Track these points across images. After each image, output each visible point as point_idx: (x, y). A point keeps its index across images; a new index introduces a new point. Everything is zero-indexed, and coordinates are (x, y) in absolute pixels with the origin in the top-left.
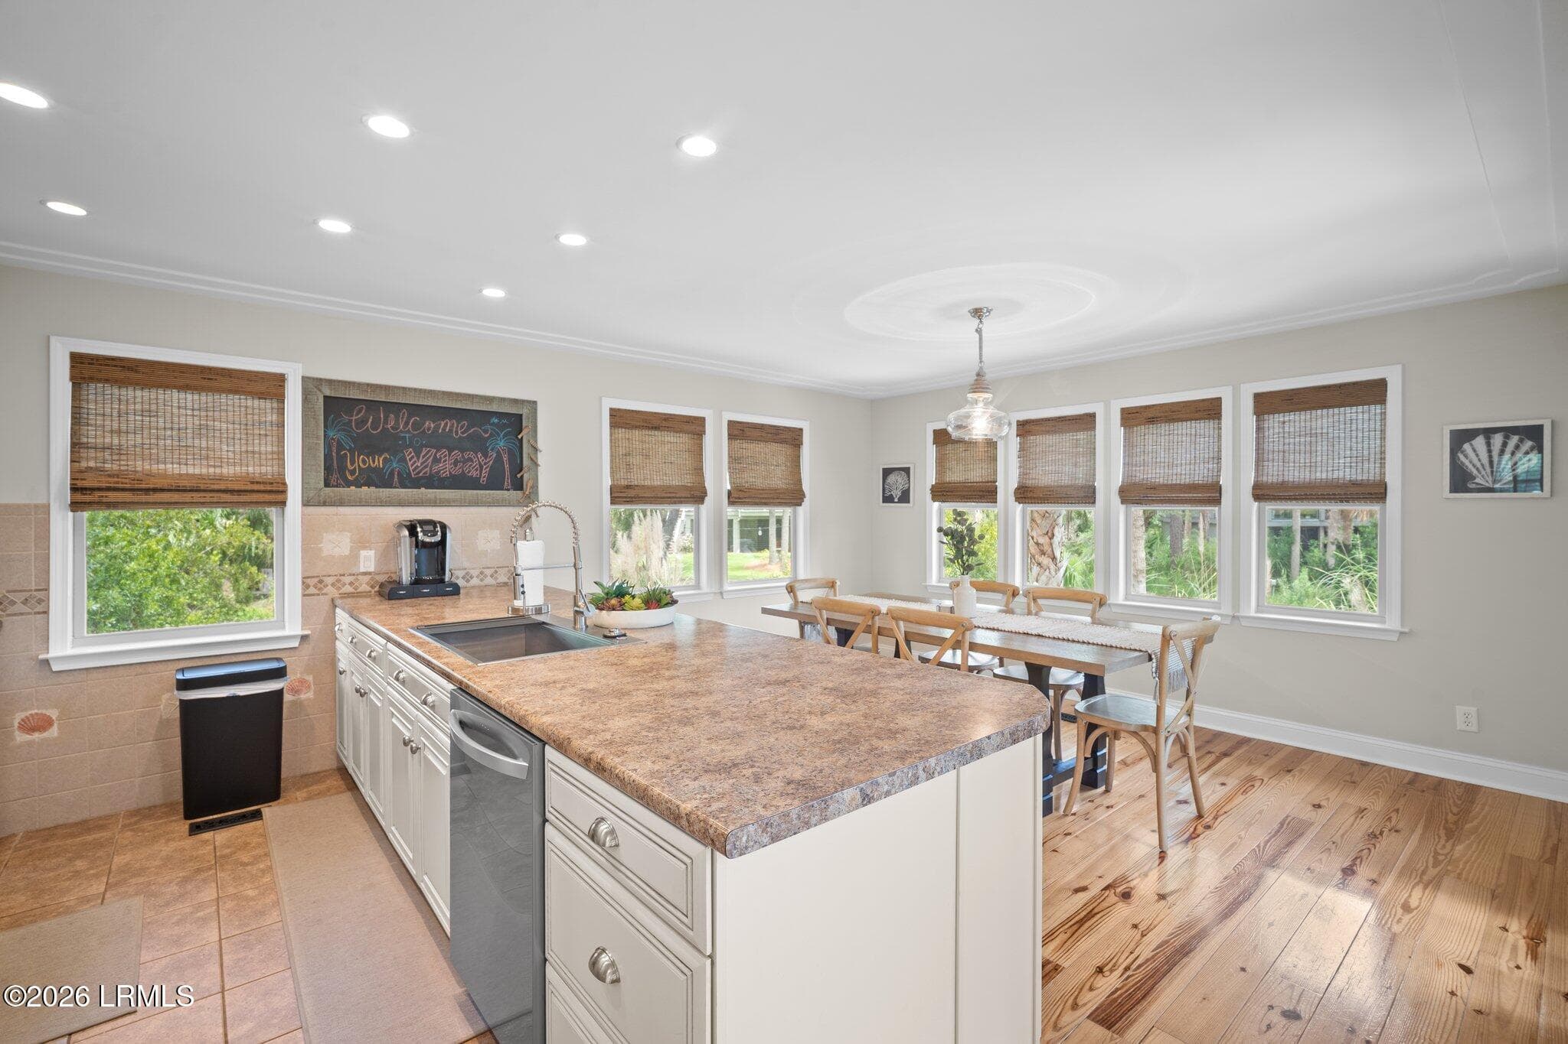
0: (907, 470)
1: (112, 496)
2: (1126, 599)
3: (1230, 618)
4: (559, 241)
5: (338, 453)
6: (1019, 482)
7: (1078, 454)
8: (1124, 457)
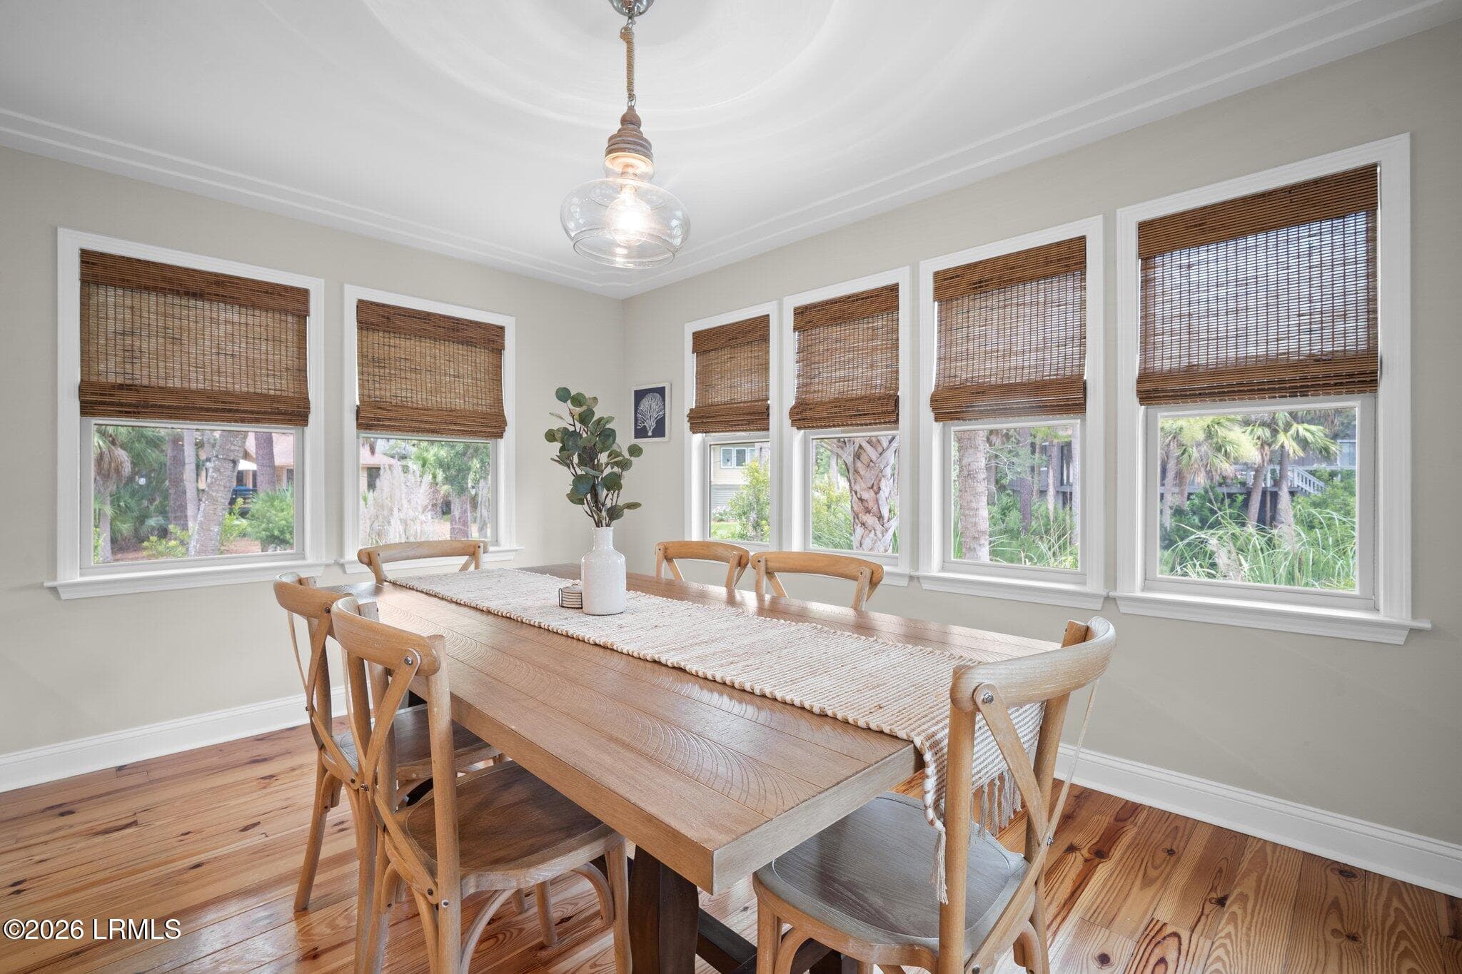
0: (662, 392)
2: (943, 569)
6: (797, 398)
7: (874, 349)
8: (940, 347)
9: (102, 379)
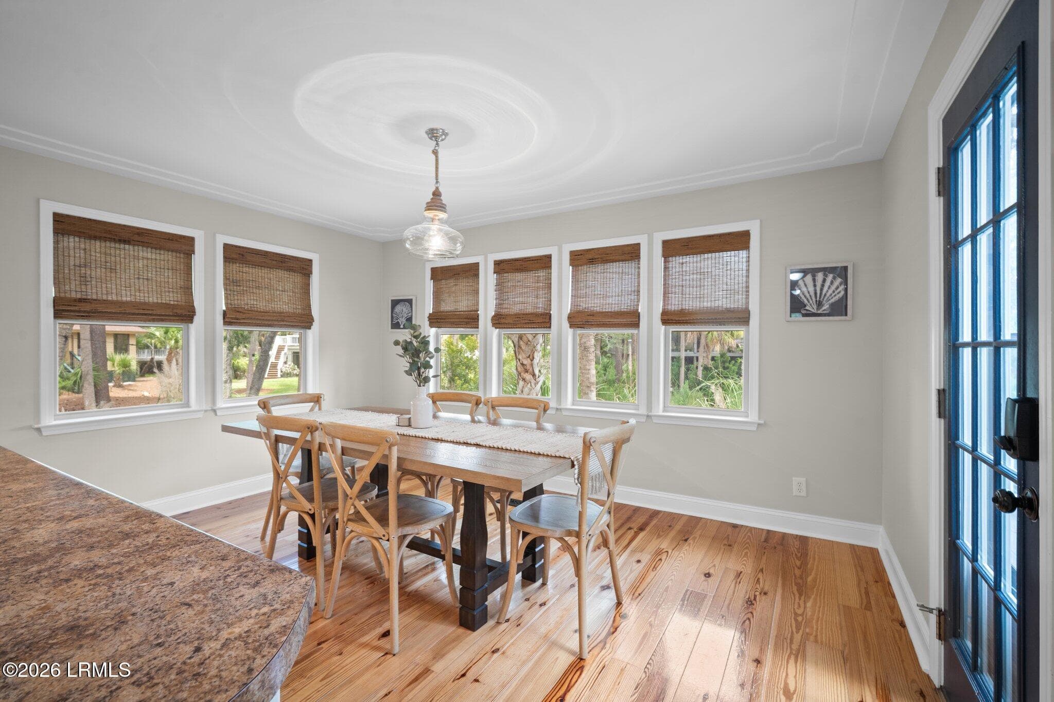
0: (410, 301)
2: (573, 404)
3: (645, 417)
6: (495, 311)
7: (538, 288)
8: (572, 290)
9: (68, 295)
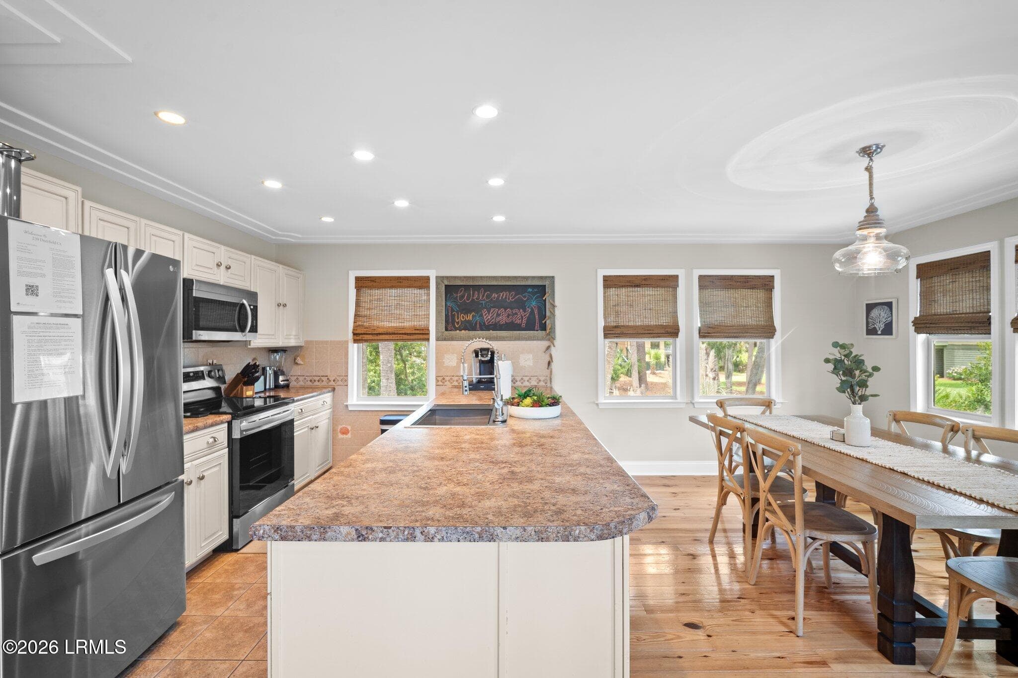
0: (889, 305)
1: (366, 337)
4: (488, 184)
5: (452, 313)
